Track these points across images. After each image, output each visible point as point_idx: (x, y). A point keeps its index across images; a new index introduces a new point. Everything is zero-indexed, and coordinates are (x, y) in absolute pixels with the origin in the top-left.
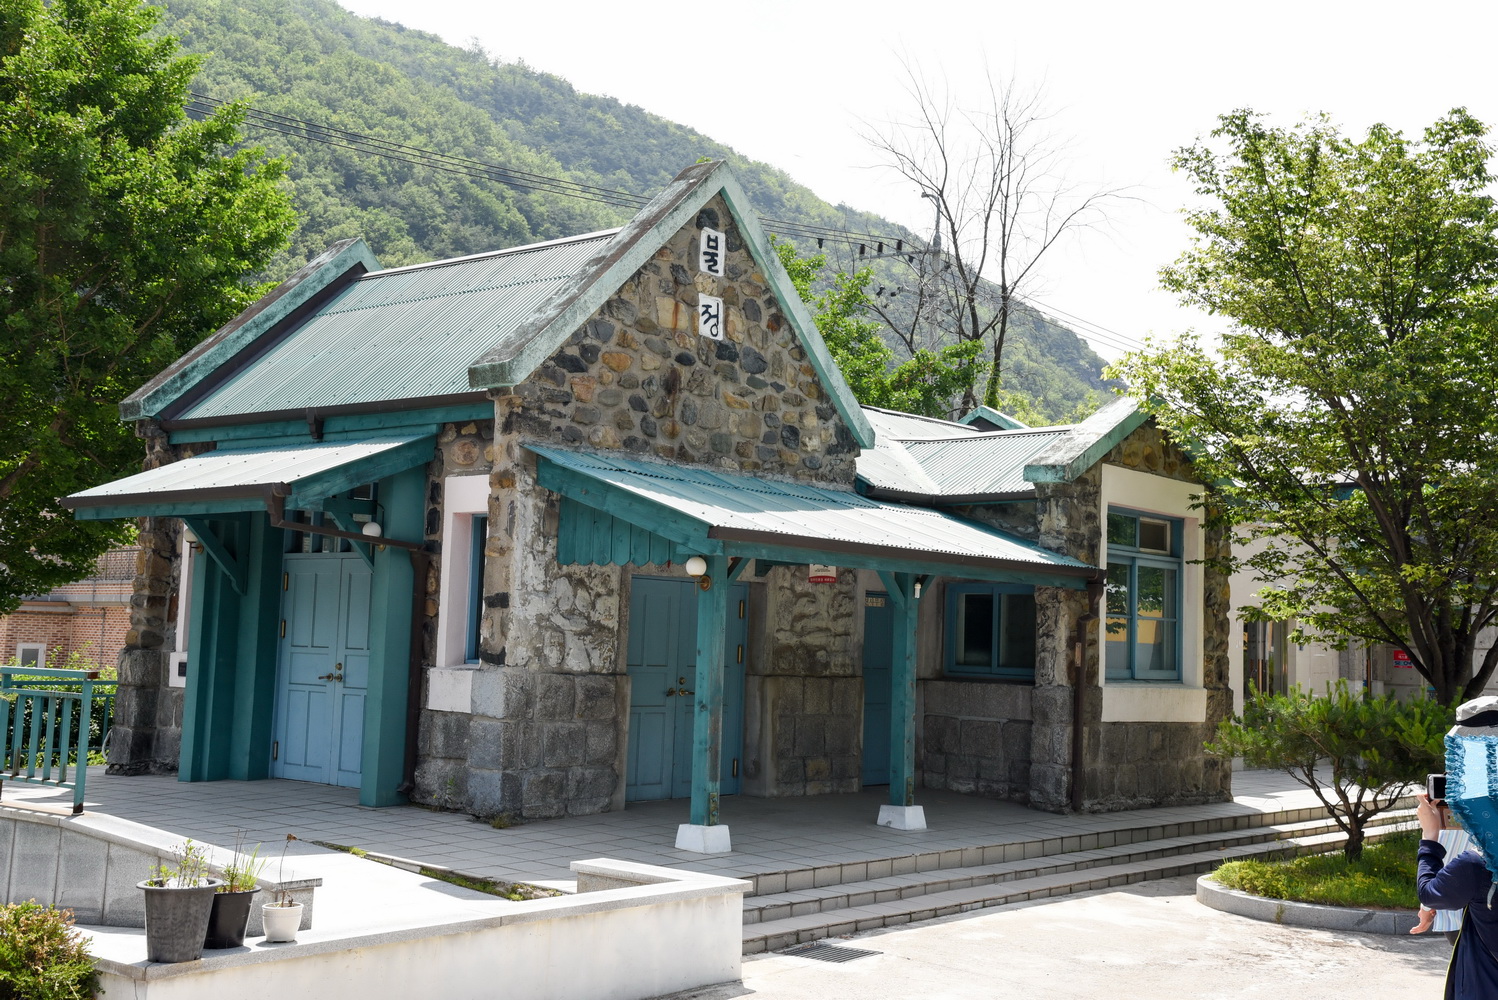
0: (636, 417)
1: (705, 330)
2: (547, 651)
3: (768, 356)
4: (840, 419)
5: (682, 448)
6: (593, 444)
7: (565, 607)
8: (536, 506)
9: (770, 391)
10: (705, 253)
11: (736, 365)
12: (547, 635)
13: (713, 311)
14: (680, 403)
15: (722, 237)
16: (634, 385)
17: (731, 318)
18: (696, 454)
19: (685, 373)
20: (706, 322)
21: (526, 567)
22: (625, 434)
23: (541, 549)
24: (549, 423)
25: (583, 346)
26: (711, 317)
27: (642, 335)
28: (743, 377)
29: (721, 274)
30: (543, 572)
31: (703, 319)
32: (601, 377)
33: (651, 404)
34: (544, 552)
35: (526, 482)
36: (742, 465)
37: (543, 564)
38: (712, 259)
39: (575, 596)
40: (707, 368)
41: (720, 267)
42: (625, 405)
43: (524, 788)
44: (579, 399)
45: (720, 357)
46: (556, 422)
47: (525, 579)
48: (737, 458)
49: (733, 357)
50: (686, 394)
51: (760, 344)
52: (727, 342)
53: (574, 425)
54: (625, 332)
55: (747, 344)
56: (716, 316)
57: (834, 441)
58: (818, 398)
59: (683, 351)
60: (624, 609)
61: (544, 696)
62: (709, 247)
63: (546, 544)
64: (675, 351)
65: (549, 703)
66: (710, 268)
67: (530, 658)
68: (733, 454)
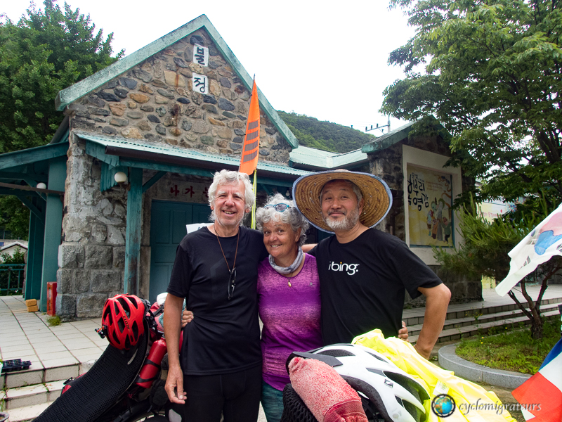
0: (153, 126)
1: (197, 89)
2: (94, 235)
3: (235, 104)
4: (280, 134)
5: (182, 140)
6: (124, 136)
7: (107, 213)
8: (85, 163)
9: (237, 119)
10: (196, 55)
11: (216, 106)
12: (94, 226)
13: (202, 81)
14: (181, 121)
15: (206, 50)
16: (150, 110)
17: (212, 84)
18: (191, 144)
19: (183, 107)
20: (197, 86)
21: (79, 193)
22: (146, 133)
23: (90, 184)
24: (94, 124)
25: (117, 89)
26: (200, 83)
27: (155, 88)
28: (221, 112)
29: (206, 65)
30: (91, 196)
31: (194, 84)
32: (129, 104)
33: (162, 120)
34: (92, 186)
35: (78, 152)
36: (221, 151)
37: (92, 192)
38: (201, 59)
39: (114, 208)
40: (198, 106)
41: (206, 61)
42: (145, 119)
43: (78, 303)
44: (114, 114)
45: (206, 101)
46: (98, 124)
47: (79, 199)
48: (218, 147)
49: (214, 102)
50: (185, 117)
51: (230, 97)
52: (210, 95)
53: (110, 126)
54: (144, 85)
55: (222, 97)
56: (204, 84)
57: (276, 143)
58: (266, 124)
59: (182, 97)
60: (146, 215)
61: (91, 256)
62: (198, 52)
63: (93, 182)
64: (177, 97)
65: (94, 260)
66: (199, 62)
67: (82, 238)
68: (215, 145)
